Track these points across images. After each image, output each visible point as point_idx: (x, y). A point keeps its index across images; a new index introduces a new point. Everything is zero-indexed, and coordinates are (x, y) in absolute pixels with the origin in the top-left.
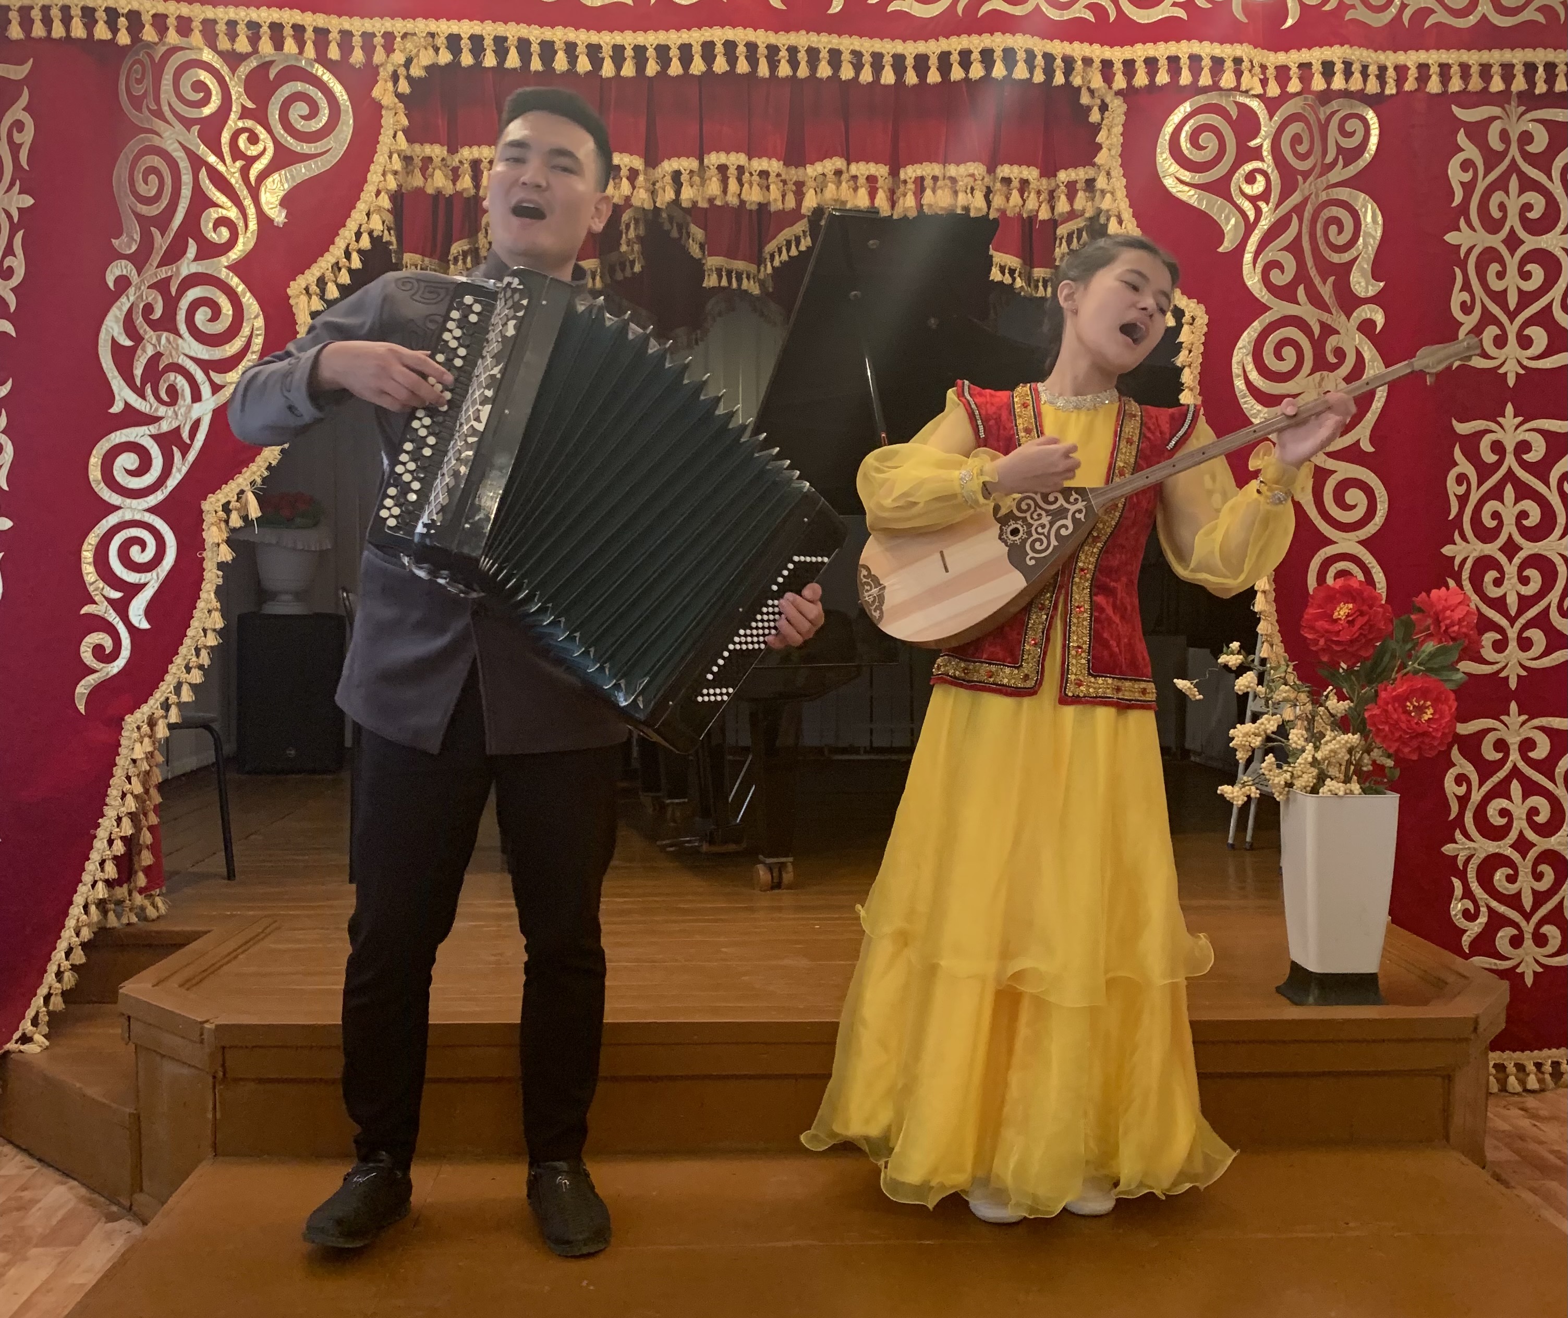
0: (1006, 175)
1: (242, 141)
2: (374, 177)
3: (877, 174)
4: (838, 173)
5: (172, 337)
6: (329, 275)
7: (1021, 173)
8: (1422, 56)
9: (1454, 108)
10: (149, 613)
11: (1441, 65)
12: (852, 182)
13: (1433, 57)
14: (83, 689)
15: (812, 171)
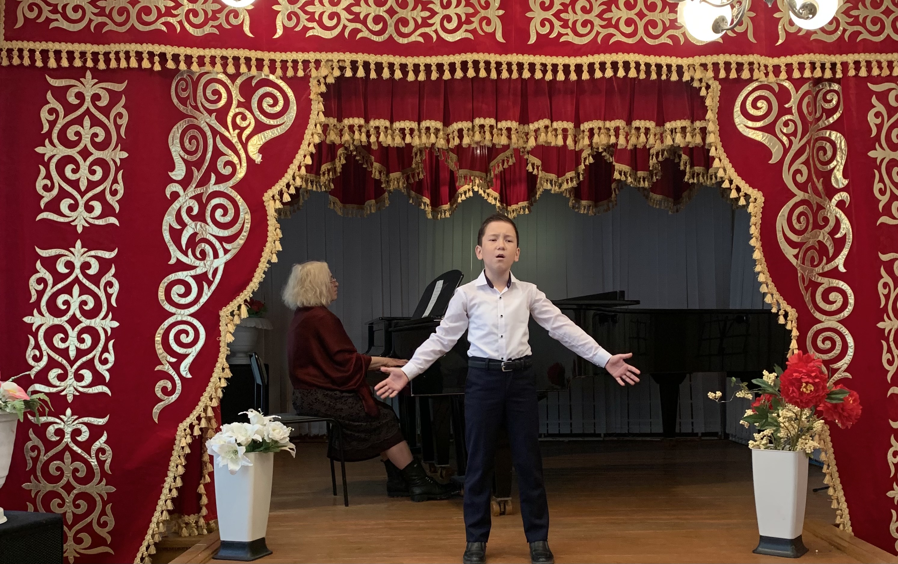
0: (637, 126)
1: (238, 120)
2: (307, 137)
3: (568, 127)
4: (546, 127)
5: (203, 224)
6: (285, 189)
7: (645, 124)
8: (856, 57)
9: (869, 84)
10: (191, 369)
11: (866, 61)
12: (554, 132)
13: (862, 57)
14: (157, 410)
15: (532, 127)
